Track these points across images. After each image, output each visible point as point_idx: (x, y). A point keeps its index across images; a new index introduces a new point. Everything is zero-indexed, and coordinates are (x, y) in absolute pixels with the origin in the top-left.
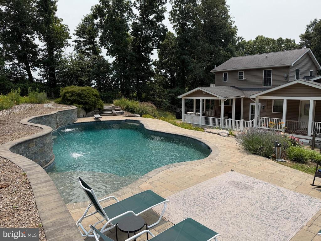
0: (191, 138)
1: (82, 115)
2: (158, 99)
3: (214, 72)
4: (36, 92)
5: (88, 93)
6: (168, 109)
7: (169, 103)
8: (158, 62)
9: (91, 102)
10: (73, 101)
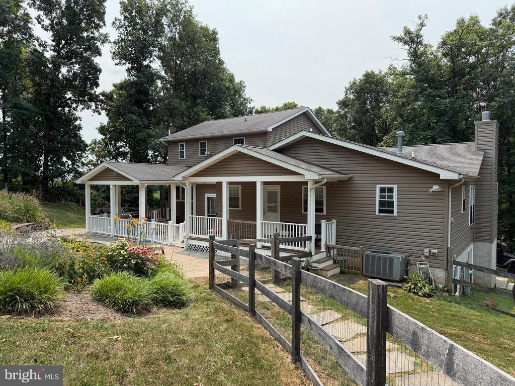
3: (164, 141)
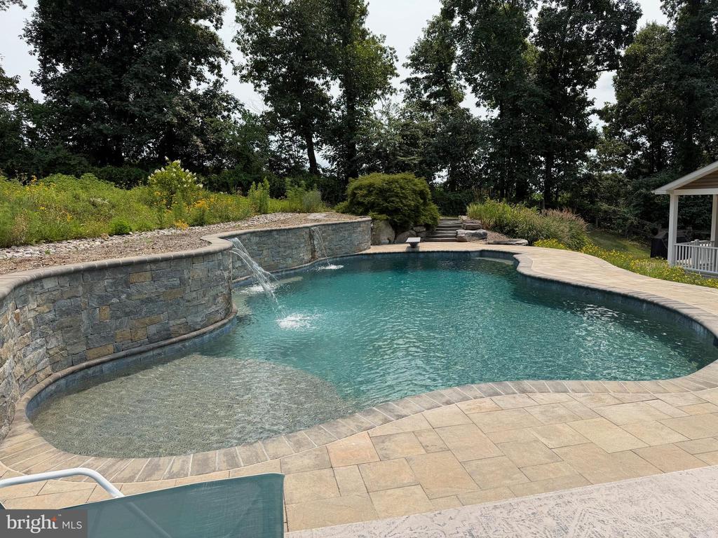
0: (656, 305)
1: (386, 238)
2: (605, 206)
4: (300, 189)
5: (402, 188)
6: (633, 233)
7: (636, 215)
8: (612, 109)
9: (406, 208)
10: (369, 206)
